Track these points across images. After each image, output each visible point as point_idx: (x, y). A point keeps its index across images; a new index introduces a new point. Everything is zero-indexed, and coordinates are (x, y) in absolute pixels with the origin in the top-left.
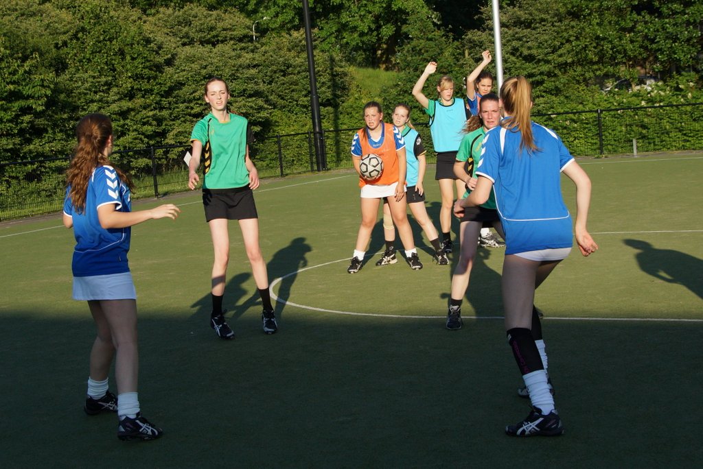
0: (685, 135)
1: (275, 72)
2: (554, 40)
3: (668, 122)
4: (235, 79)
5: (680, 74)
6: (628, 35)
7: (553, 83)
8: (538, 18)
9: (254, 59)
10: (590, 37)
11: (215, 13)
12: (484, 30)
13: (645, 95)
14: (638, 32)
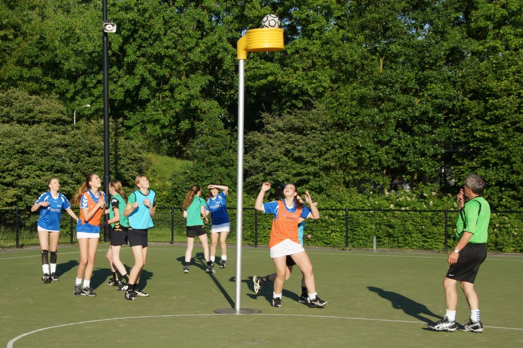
0: (425, 236)
1: (81, 153)
2: (322, 146)
3: (411, 224)
4: (45, 156)
5: (426, 185)
7: (317, 183)
8: (309, 126)
9: (64, 140)
10: (352, 146)
11: (34, 97)
12: (264, 132)
13: (394, 200)
14: (393, 146)
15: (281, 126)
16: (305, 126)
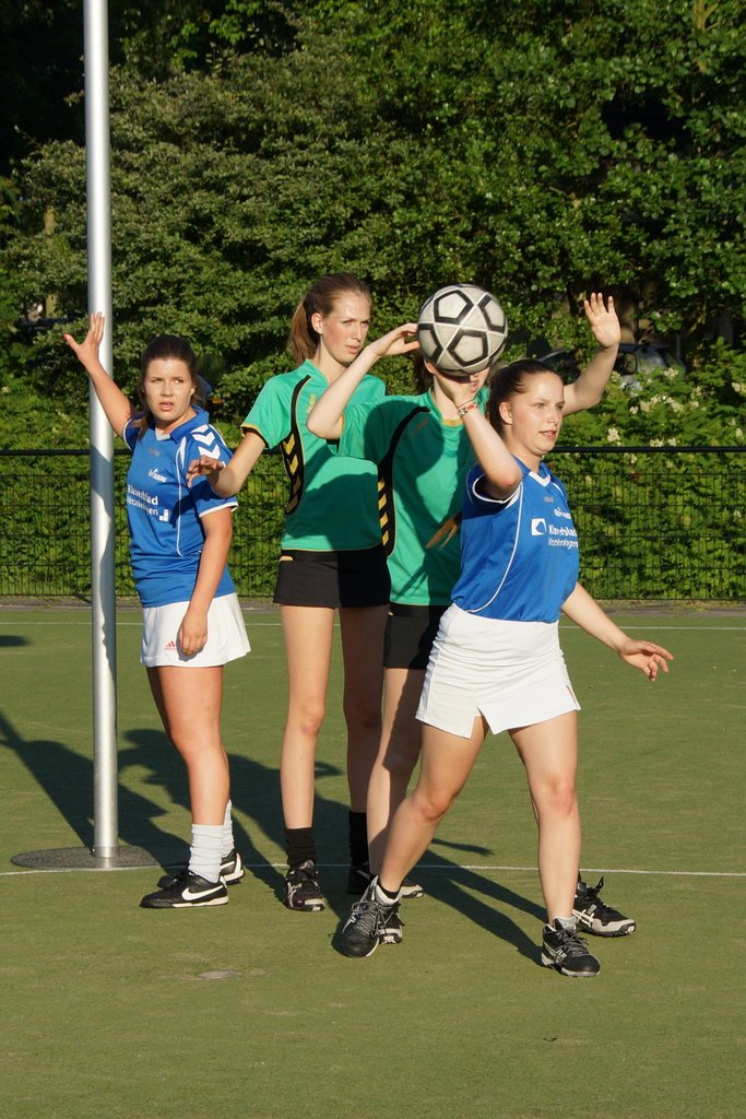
2: (334, 197)
3: (690, 502)
6: (577, 203)
8: (281, 117)
10: (453, 197)
13: (621, 410)
14: (611, 195)
15: (167, 118)
16: (267, 120)
